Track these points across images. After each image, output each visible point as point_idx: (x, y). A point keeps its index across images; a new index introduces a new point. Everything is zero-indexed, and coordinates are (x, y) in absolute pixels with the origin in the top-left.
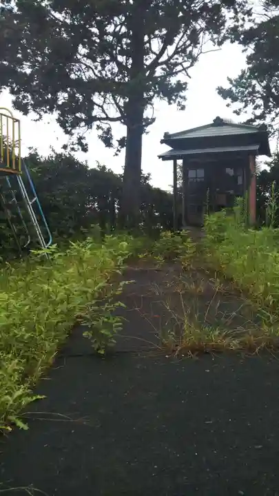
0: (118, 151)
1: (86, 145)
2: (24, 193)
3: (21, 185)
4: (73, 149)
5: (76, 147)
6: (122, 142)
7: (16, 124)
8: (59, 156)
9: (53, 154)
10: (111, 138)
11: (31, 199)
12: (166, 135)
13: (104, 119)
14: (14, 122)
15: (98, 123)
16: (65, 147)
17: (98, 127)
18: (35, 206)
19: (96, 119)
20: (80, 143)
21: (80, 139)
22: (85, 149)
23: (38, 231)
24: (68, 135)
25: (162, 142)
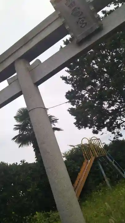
1: (121, 134)
2: (110, 160)
3: (108, 158)
4: (117, 137)
5: (118, 136)
7: (99, 140)
8: (113, 141)
9: (111, 142)
11: (113, 161)
13: (123, 123)
14: (98, 140)
15: (121, 125)
16: (114, 138)
17: (122, 126)
19: (120, 124)
20: (119, 135)
21: (118, 133)
22: (121, 136)
24: (114, 134)
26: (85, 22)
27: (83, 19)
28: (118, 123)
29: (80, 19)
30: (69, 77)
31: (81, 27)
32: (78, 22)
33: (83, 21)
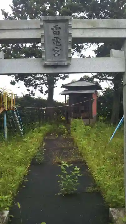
0: (45, 94)
1: (34, 93)
2: (16, 115)
3: (15, 113)
6: (46, 92)
8: (24, 96)
10: (43, 91)
11: (17, 116)
12: (63, 85)
13: (40, 84)
15: (38, 86)
18: (19, 118)
19: (37, 84)
20: (32, 93)
21: (32, 91)
22: (34, 95)
23: (20, 126)
24: (28, 91)
25: (61, 87)
26: (59, 53)
27: (59, 50)
28: (36, 83)
29: (57, 48)
30: (10, 15)
31: (54, 55)
32: (53, 49)
33: (58, 51)
